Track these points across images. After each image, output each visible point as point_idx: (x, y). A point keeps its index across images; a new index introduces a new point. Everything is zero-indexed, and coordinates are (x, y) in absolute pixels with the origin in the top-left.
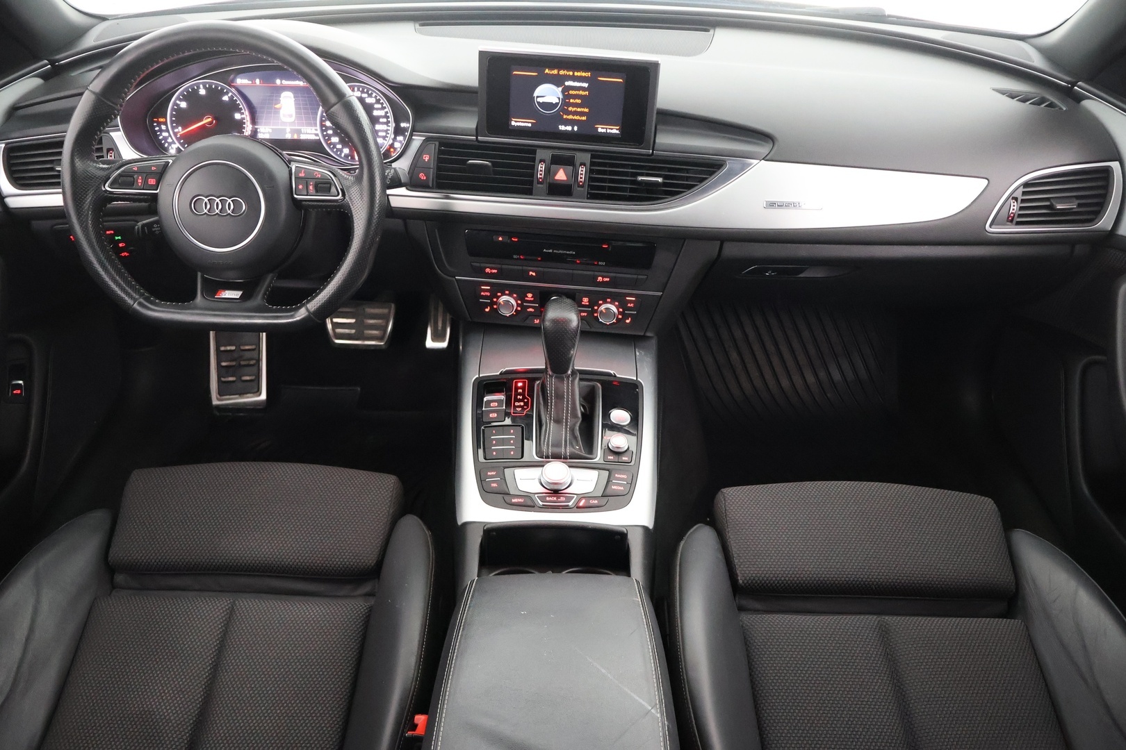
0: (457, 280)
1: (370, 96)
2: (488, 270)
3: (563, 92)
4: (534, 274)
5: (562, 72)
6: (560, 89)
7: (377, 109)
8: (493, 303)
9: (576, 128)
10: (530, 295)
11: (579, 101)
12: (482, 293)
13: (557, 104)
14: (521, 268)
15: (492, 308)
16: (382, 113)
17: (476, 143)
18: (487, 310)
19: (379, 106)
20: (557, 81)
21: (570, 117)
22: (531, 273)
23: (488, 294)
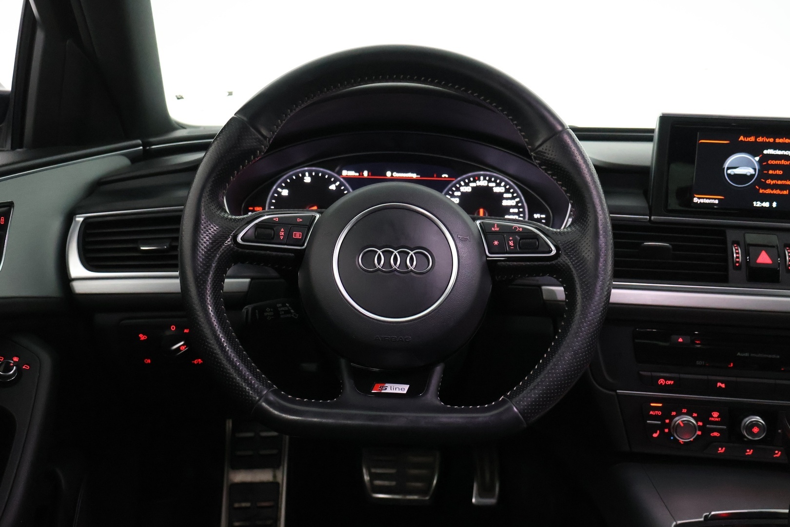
0: (618, 395)
1: (498, 185)
2: (661, 381)
3: (760, 162)
4: (723, 386)
5: (760, 139)
6: (757, 159)
7: (507, 199)
8: (664, 426)
9: (774, 205)
10: (715, 414)
11: (780, 172)
12: (651, 413)
13: (752, 176)
14: (705, 377)
15: (662, 432)
16: (512, 203)
17: (649, 224)
18: (655, 435)
19: (510, 195)
20: (754, 149)
21: (768, 191)
22: (719, 384)
23: (659, 413)
